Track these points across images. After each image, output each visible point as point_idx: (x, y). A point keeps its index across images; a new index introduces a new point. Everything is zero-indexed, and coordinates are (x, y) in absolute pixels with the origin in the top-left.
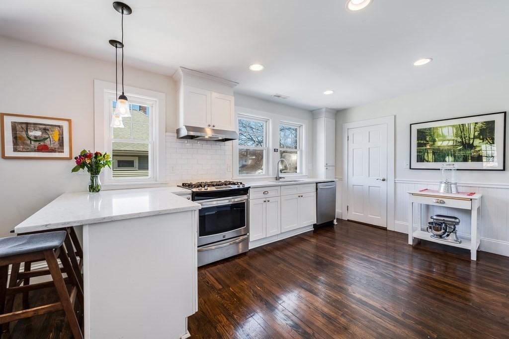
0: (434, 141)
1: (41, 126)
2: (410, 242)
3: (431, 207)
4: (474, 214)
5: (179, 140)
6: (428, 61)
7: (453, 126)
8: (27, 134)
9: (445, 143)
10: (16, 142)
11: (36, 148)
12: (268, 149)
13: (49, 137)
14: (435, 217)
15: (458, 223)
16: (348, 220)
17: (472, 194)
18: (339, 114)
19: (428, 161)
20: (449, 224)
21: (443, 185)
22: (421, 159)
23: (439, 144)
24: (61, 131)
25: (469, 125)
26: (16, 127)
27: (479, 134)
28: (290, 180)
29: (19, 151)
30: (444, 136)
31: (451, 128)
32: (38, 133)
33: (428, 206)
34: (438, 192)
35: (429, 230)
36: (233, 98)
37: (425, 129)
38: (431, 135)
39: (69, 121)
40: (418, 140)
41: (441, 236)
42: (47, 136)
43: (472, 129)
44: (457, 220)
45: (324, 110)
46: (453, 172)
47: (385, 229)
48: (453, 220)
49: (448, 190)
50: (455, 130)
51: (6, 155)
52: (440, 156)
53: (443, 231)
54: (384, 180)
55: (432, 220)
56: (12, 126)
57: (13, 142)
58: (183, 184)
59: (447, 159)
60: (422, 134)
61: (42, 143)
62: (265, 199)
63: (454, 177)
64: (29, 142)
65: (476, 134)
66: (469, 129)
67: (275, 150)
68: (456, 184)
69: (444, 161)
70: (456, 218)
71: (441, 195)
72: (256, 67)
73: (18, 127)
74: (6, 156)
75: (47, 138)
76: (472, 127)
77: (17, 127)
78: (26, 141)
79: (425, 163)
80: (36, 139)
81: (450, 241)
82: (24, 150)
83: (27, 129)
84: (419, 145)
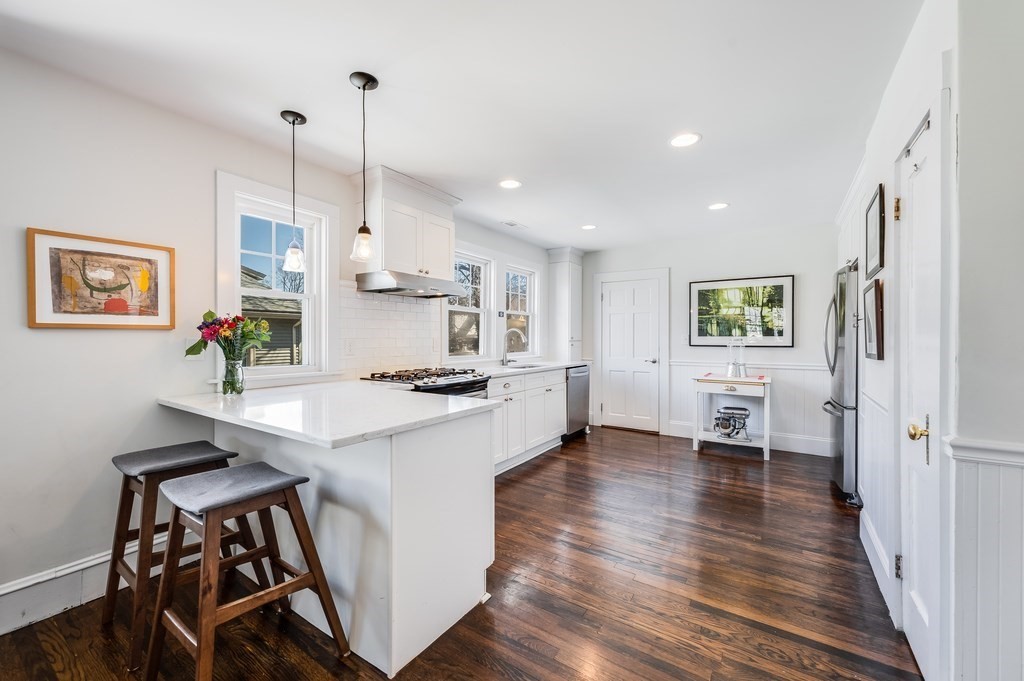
0: (719, 308)
1: (113, 260)
2: (696, 447)
3: (715, 397)
4: (767, 402)
5: (359, 295)
6: (725, 205)
7: (740, 289)
8: (84, 276)
9: (731, 312)
10: (60, 291)
11: (103, 306)
12: (489, 311)
13: (129, 283)
14: (722, 411)
15: (747, 416)
16: (603, 426)
17: (761, 377)
18: (587, 257)
19: (711, 335)
20: (739, 418)
21: (731, 367)
22: (702, 332)
23: (724, 311)
24: (153, 272)
25: (757, 288)
26: (59, 261)
27: (769, 301)
28: (523, 364)
29: (65, 312)
30: (729, 302)
31: (737, 291)
32: (107, 275)
33: (711, 396)
34: (725, 376)
35: (717, 428)
36: (453, 224)
37: (708, 291)
38: (715, 299)
39: (171, 251)
40: (699, 305)
41: (729, 435)
42: (125, 282)
43: (761, 294)
44: (747, 412)
45: (569, 250)
46: (741, 349)
47: (656, 434)
48: (743, 412)
49: (737, 373)
50: (742, 295)
51: (39, 320)
52: (726, 327)
53: (732, 428)
54: (654, 362)
55: (719, 415)
56: (51, 257)
57: (53, 291)
58: (373, 375)
59: (733, 331)
60: (703, 297)
61: (115, 296)
62: (506, 397)
63: (743, 356)
64: (87, 292)
65: (765, 300)
66: (757, 293)
67: (500, 314)
68: (744, 365)
69: (730, 335)
70: (745, 410)
71: (729, 379)
72: (510, 184)
73: (66, 261)
74: (37, 322)
75: (126, 285)
76: (761, 291)
77: (62, 260)
78: (80, 292)
79: (708, 337)
80: (103, 288)
81: (739, 440)
82: (77, 310)
83: (84, 265)
84: (701, 313)
